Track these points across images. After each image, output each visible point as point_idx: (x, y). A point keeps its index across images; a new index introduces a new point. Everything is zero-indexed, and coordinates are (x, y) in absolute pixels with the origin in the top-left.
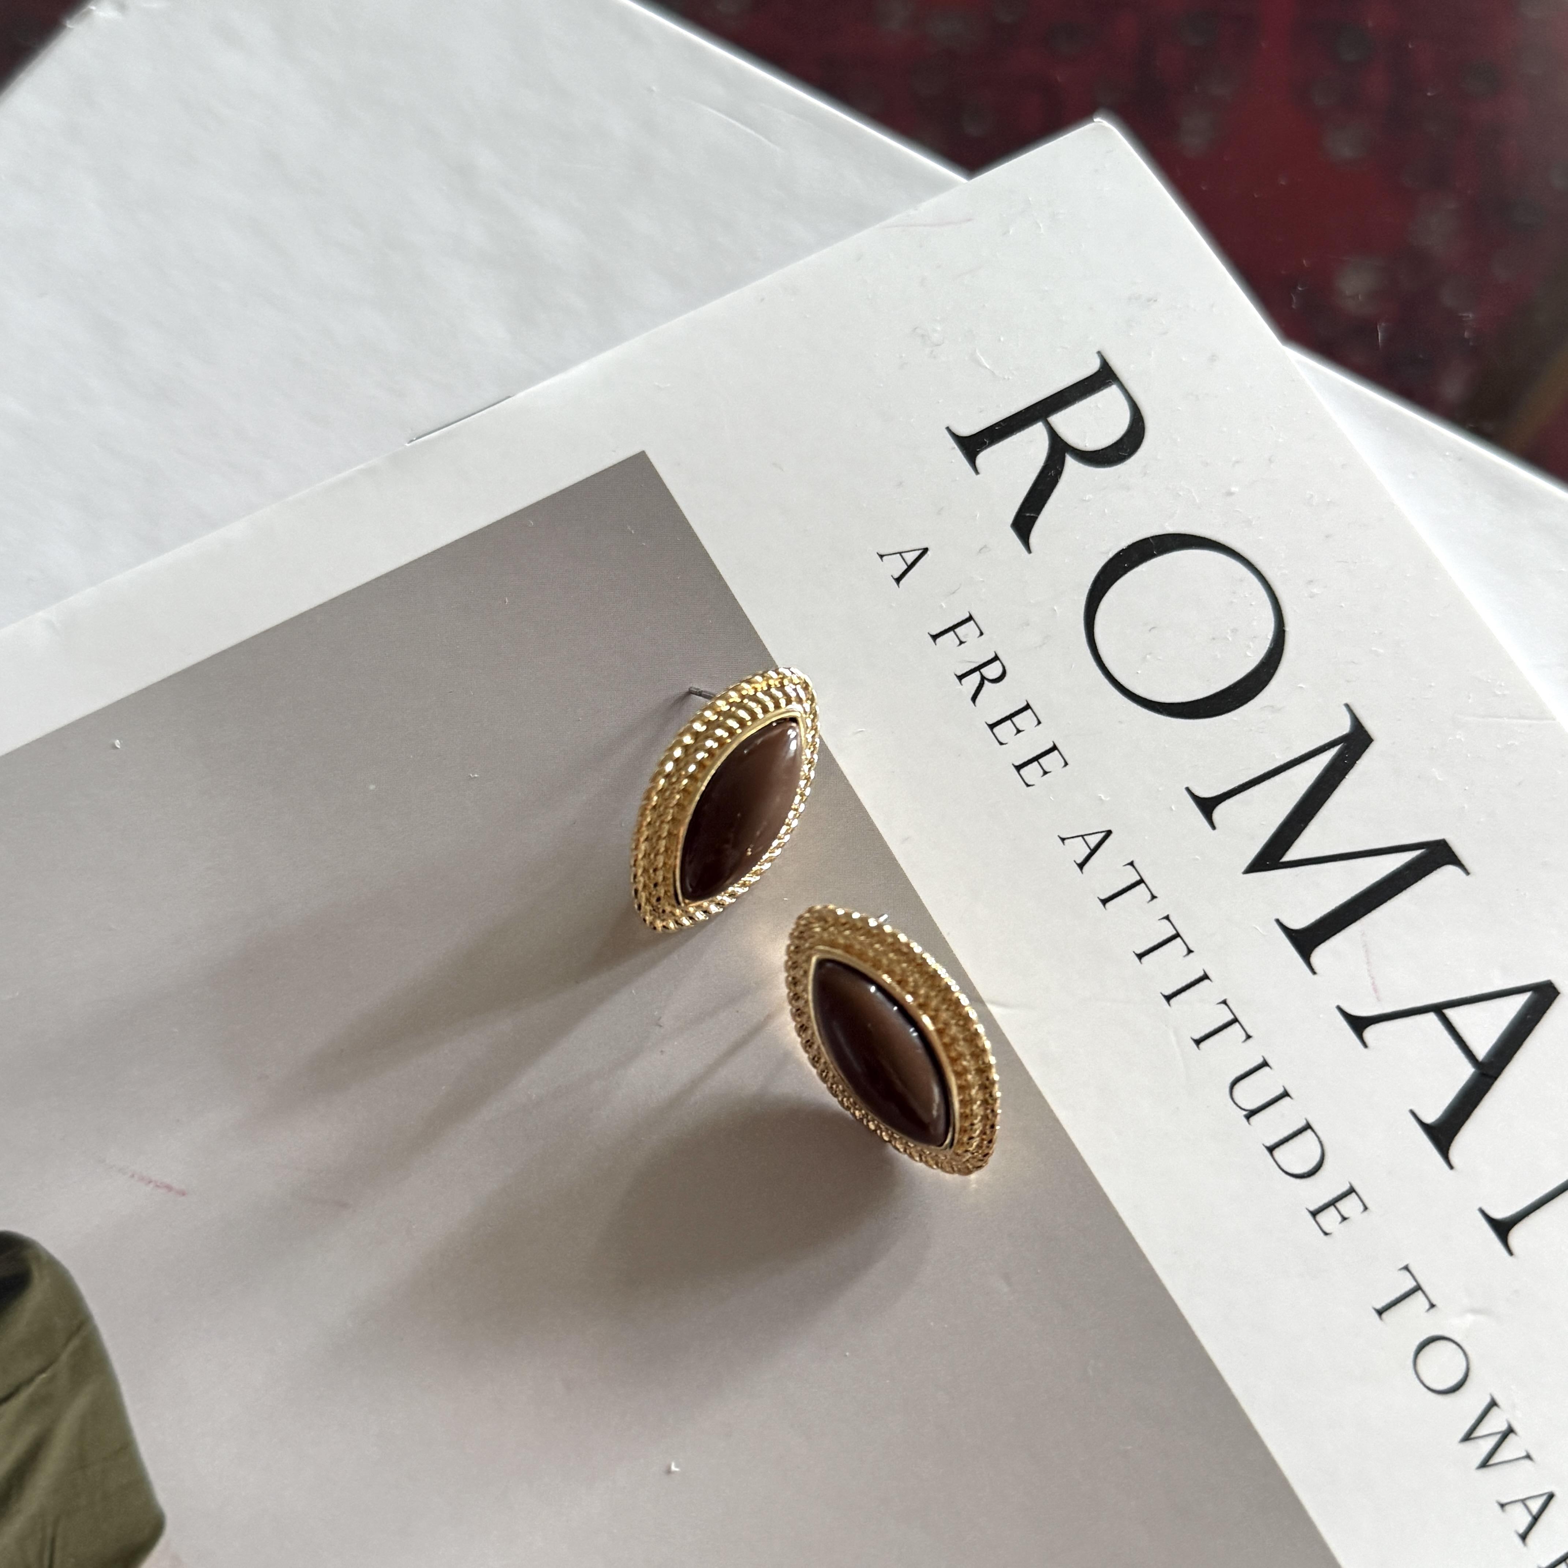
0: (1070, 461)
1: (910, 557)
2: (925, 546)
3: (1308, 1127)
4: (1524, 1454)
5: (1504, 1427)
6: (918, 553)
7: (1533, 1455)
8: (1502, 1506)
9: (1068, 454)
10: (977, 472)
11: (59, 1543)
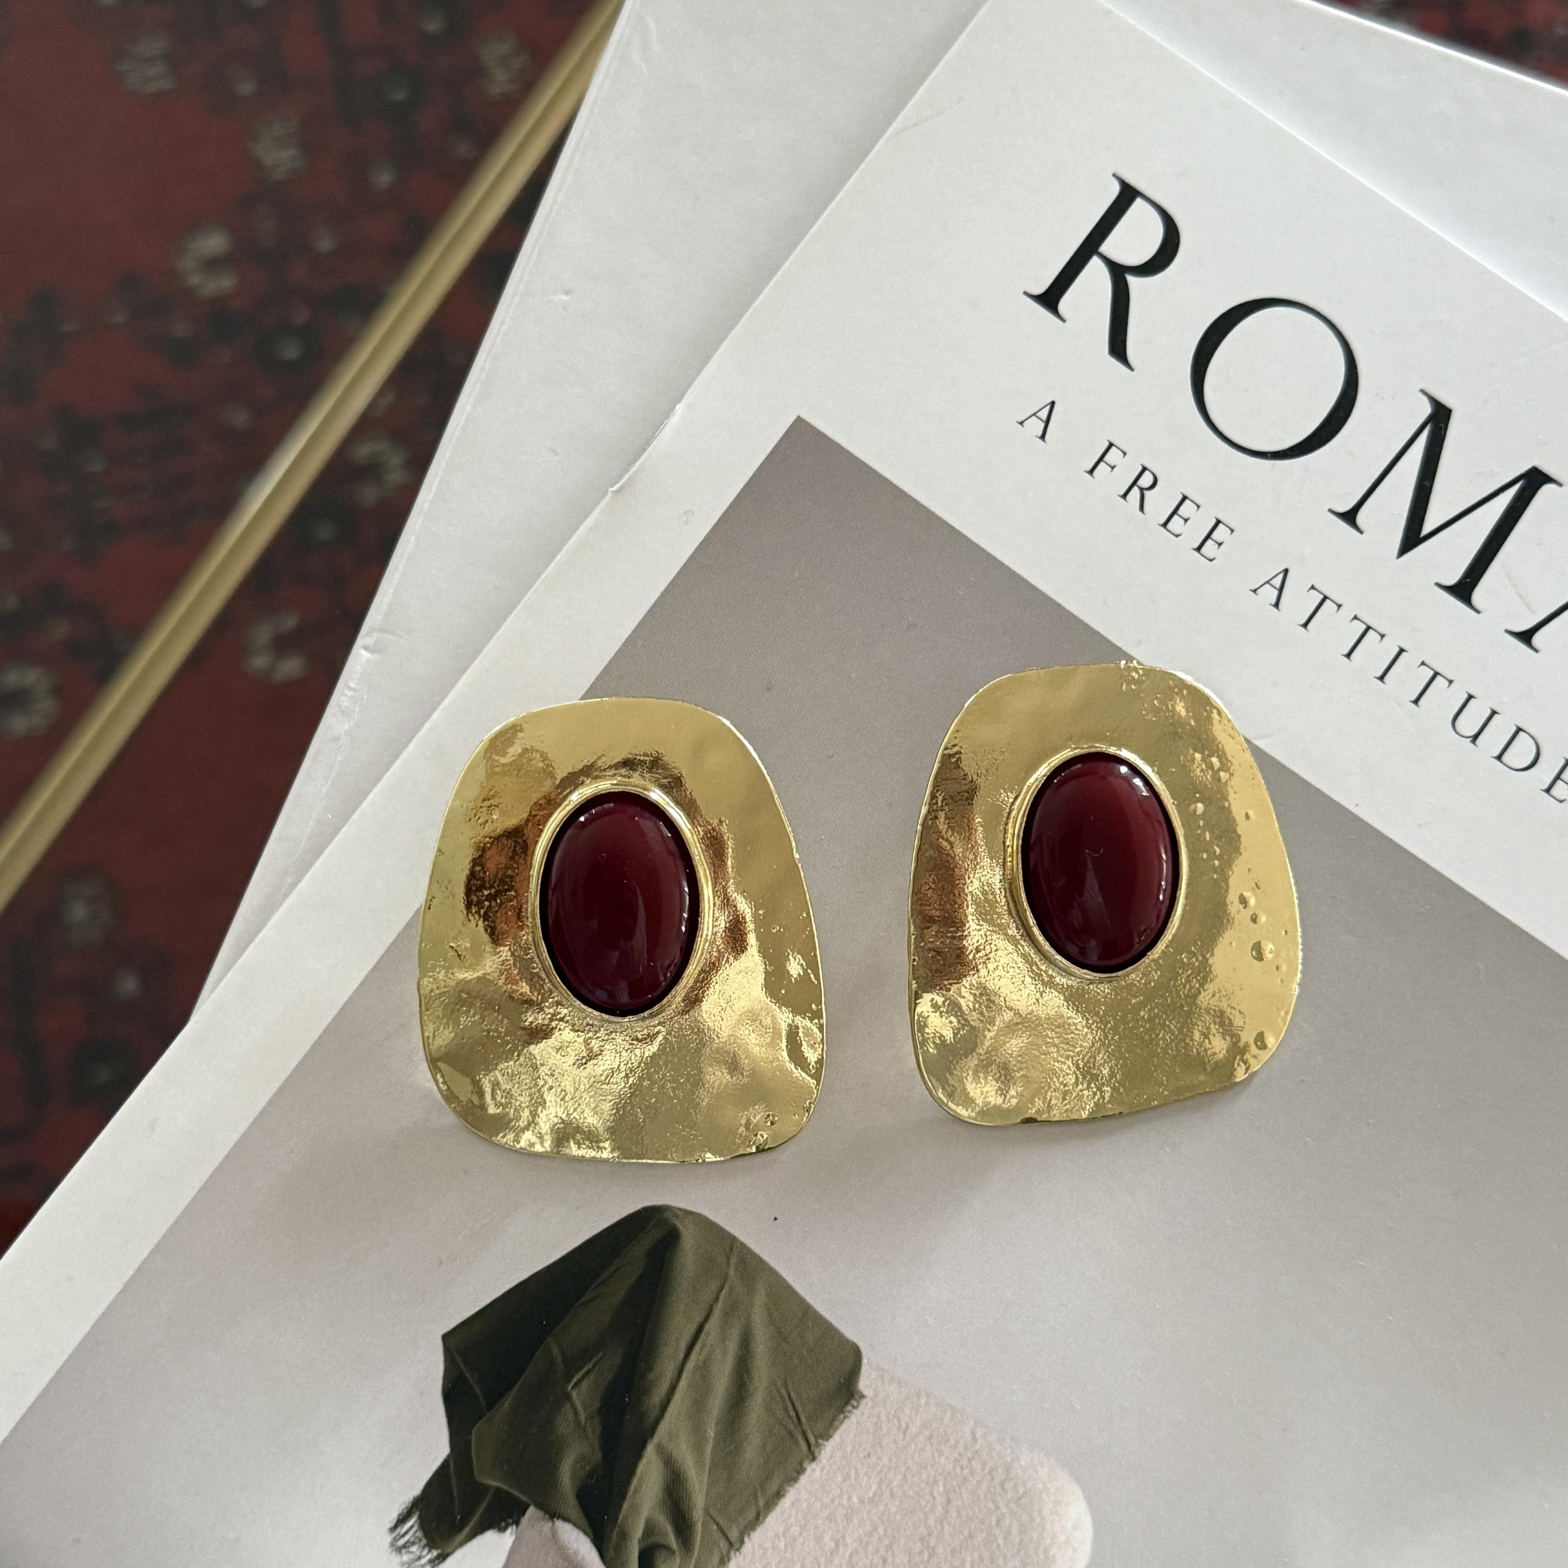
0: (1131, 280)
1: (1044, 415)
2: (1050, 400)
3: (1519, 730)
6: (1048, 408)
9: (1127, 274)
10: (1064, 321)
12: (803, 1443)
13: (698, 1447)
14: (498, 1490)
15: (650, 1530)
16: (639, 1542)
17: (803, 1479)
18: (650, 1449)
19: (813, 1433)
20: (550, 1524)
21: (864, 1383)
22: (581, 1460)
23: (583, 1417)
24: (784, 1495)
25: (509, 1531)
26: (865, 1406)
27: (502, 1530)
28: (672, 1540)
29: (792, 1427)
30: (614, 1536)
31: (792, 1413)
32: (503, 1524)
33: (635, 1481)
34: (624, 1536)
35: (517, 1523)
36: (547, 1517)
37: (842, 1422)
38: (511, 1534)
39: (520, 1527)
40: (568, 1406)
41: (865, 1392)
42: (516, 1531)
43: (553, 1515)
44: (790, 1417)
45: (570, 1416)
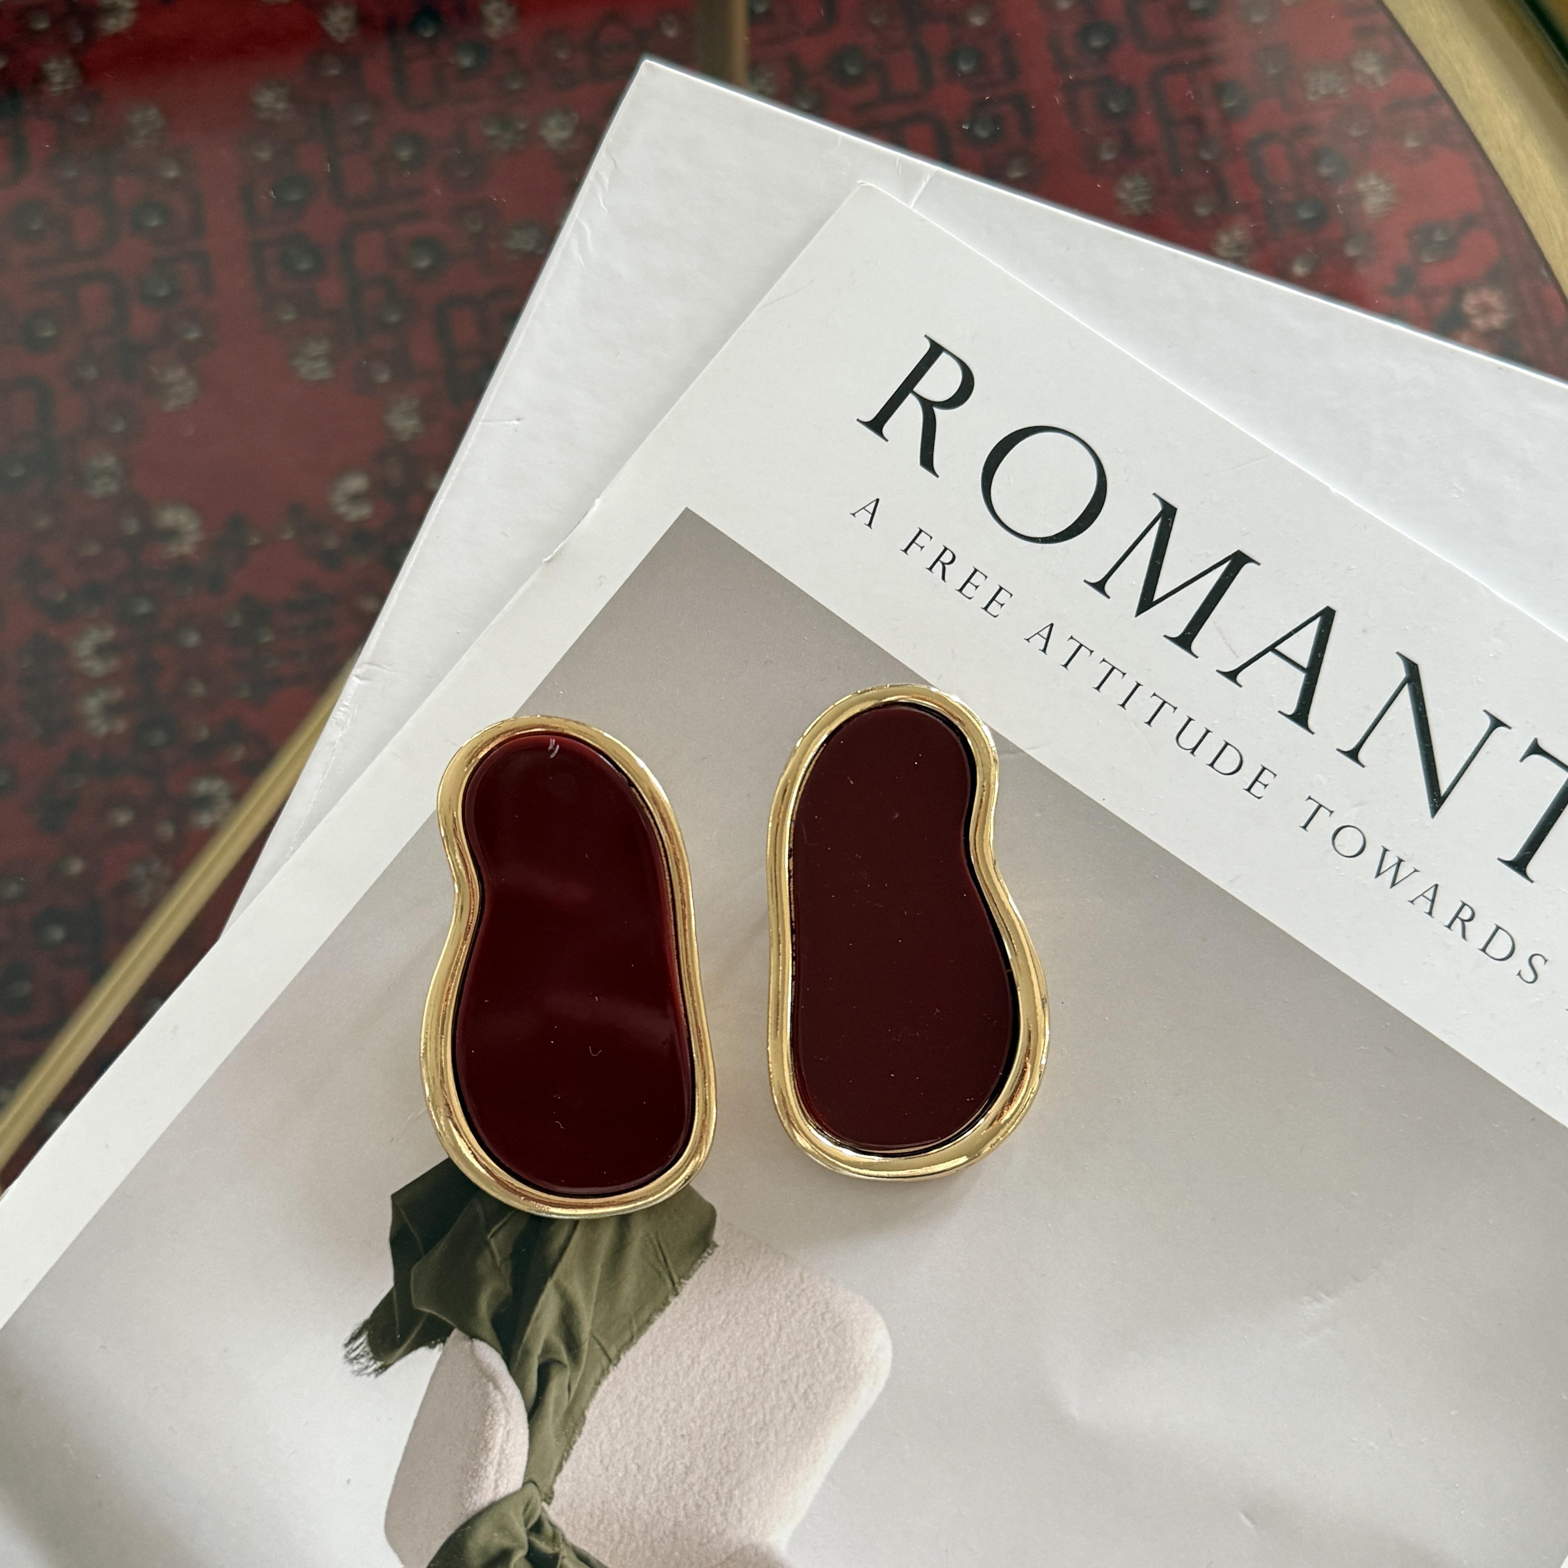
0: (937, 411)
1: (871, 509)
2: (876, 498)
3: (1227, 744)
4: (1413, 870)
5: (1396, 860)
6: (874, 504)
7: (1417, 868)
8: (1412, 902)
9: (935, 406)
10: (886, 440)
11: (663, 1246)
12: (668, 1281)
13: (587, 1286)
14: (430, 1315)
15: (547, 1349)
16: (539, 1357)
17: (668, 1310)
18: (550, 1286)
19: (676, 1273)
20: (470, 1343)
21: (718, 1236)
22: (496, 1294)
23: (498, 1259)
24: (652, 1323)
25: (438, 1347)
26: (718, 1253)
27: (433, 1347)
28: (564, 1357)
29: (661, 1269)
30: (520, 1353)
31: (661, 1258)
32: (433, 1342)
33: (537, 1310)
34: (527, 1353)
35: (444, 1342)
36: (467, 1337)
37: (700, 1266)
38: (439, 1350)
39: (446, 1345)
40: (487, 1252)
41: (718, 1243)
42: (443, 1348)
43: (473, 1335)
44: (659, 1261)
45: (489, 1258)
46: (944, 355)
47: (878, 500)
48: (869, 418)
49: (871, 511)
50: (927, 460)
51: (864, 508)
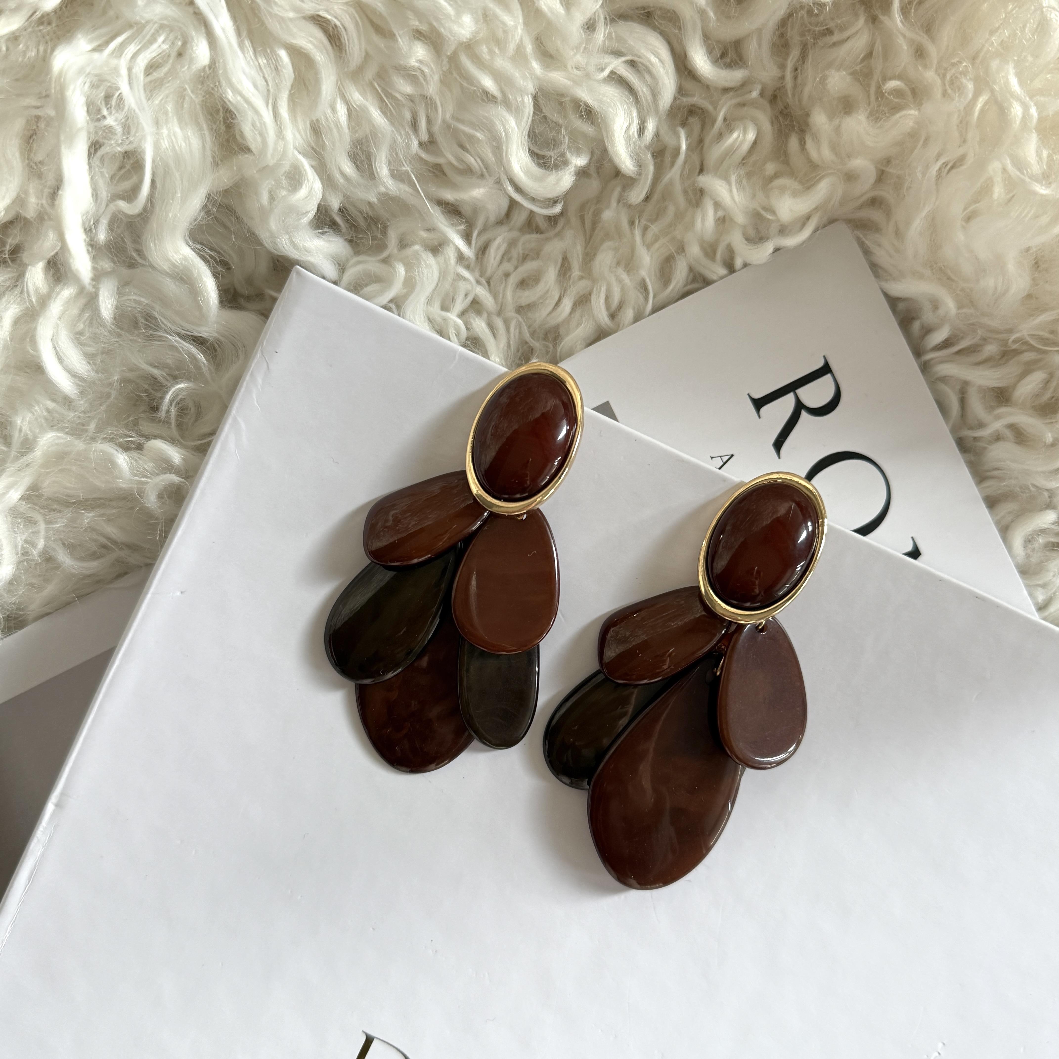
0: (804, 414)
1: (725, 459)
2: (732, 453)
6: (729, 457)
10: (760, 417)
46: (829, 376)
47: (732, 456)
48: (757, 396)
49: (724, 461)
50: (778, 444)
51: (720, 457)
